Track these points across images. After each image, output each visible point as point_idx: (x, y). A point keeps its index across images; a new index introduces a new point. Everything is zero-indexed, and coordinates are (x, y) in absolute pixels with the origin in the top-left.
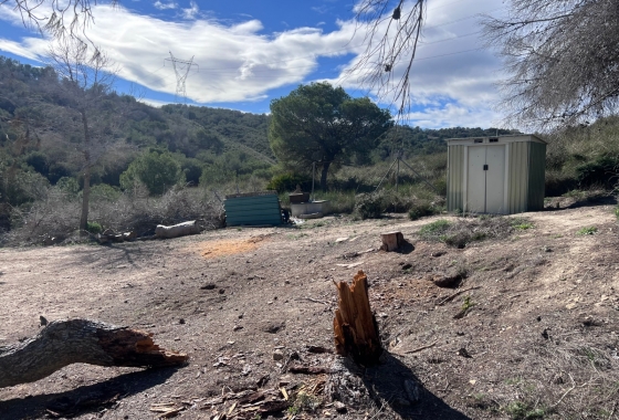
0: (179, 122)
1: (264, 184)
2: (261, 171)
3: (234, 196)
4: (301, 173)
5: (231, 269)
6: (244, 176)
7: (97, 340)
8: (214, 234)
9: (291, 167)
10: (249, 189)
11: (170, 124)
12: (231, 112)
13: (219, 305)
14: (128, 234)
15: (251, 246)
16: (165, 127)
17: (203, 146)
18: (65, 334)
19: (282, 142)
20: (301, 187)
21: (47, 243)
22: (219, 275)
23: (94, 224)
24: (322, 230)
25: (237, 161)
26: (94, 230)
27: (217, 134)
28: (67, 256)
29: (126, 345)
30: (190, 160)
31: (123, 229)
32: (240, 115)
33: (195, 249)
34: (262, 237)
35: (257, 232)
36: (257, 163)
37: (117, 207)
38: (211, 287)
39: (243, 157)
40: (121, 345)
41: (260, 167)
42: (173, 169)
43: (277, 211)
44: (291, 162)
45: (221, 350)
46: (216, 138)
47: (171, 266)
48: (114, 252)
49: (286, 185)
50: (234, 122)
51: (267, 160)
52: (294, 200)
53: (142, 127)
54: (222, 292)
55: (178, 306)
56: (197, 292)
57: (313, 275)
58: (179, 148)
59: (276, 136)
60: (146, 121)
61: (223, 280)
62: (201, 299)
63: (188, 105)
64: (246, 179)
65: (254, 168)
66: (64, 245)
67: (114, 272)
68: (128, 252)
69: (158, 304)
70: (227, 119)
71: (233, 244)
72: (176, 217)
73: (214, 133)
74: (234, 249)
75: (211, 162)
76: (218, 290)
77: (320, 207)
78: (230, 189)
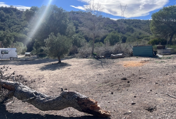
0: (121, 24)
1: (147, 42)
2: (146, 38)
3: (136, 46)
4: (161, 38)
5: (133, 73)
6: (140, 40)
7: (77, 101)
8: (128, 58)
9: (158, 36)
10: (142, 44)
11: (119, 25)
12: (137, 20)
13: (127, 88)
14: (103, 57)
15: (141, 64)
16: (117, 26)
17: (127, 31)
18: (67, 96)
19: (155, 28)
20: (161, 43)
21: (84, 58)
22: (129, 75)
23: (95, 53)
24: (171, 60)
25: (138, 35)
26: (95, 55)
27: (132, 27)
28: (87, 62)
29: (87, 105)
30: (124, 35)
31: (102, 55)
32: (140, 21)
33: (122, 63)
34: (145, 61)
35: (144, 59)
36: (145, 35)
37: (101, 49)
38: (125, 79)
39: (140, 34)
40: (85, 105)
41: (146, 37)
42: (118, 38)
43: (152, 52)
44: (158, 35)
45: (125, 114)
46: (132, 28)
47: (113, 69)
48: (99, 62)
49: (155, 42)
50: (138, 23)
51: (148, 34)
52: (159, 48)
53: (111, 26)
54: (129, 82)
55: (112, 85)
56: (119, 81)
57: (169, 82)
58: (121, 32)
59: (153, 26)
60: (112, 24)
61: (129, 77)
62: (121, 84)
63: (124, 19)
64: (141, 41)
65: (144, 37)
66: (87, 58)
67: (97, 68)
68: (102, 62)
69: (106, 83)
70: (136, 22)
71: (134, 63)
72: (117, 52)
73: (131, 27)
74: (135, 65)
75: (130, 35)
76: (127, 81)
77: (170, 51)
78: (135, 44)
